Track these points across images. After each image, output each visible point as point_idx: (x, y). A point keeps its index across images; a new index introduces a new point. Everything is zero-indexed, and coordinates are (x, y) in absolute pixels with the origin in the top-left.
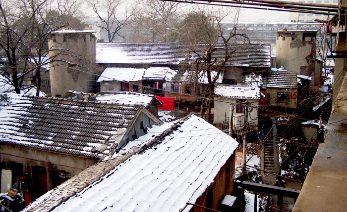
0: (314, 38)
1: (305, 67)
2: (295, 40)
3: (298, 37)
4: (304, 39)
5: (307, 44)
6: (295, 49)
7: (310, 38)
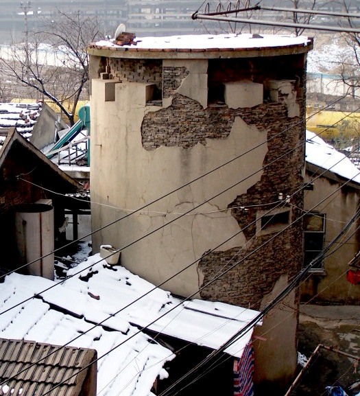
0: (285, 87)
1: (229, 256)
2: (167, 102)
3: (183, 82)
4: (216, 94)
5: (239, 126)
6: (169, 155)
7: (258, 89)
